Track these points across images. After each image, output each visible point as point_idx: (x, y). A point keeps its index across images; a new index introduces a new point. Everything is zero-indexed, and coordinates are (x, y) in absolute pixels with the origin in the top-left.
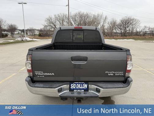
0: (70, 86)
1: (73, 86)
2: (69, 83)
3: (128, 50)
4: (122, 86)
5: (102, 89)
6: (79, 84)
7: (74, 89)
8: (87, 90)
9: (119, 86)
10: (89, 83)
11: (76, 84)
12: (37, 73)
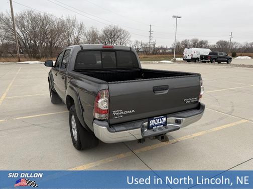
0: (149, 124)
1: (152, 123)
2: (147, 119)
3: (199, 75)
4: (198, 112)
5: (184, 119)
6: (157, 119)
7: (153, 126)
8: (165, 124)
9: (195, 113)
10: (168, 115)
11: (155, 119)
12: (116, 113)
